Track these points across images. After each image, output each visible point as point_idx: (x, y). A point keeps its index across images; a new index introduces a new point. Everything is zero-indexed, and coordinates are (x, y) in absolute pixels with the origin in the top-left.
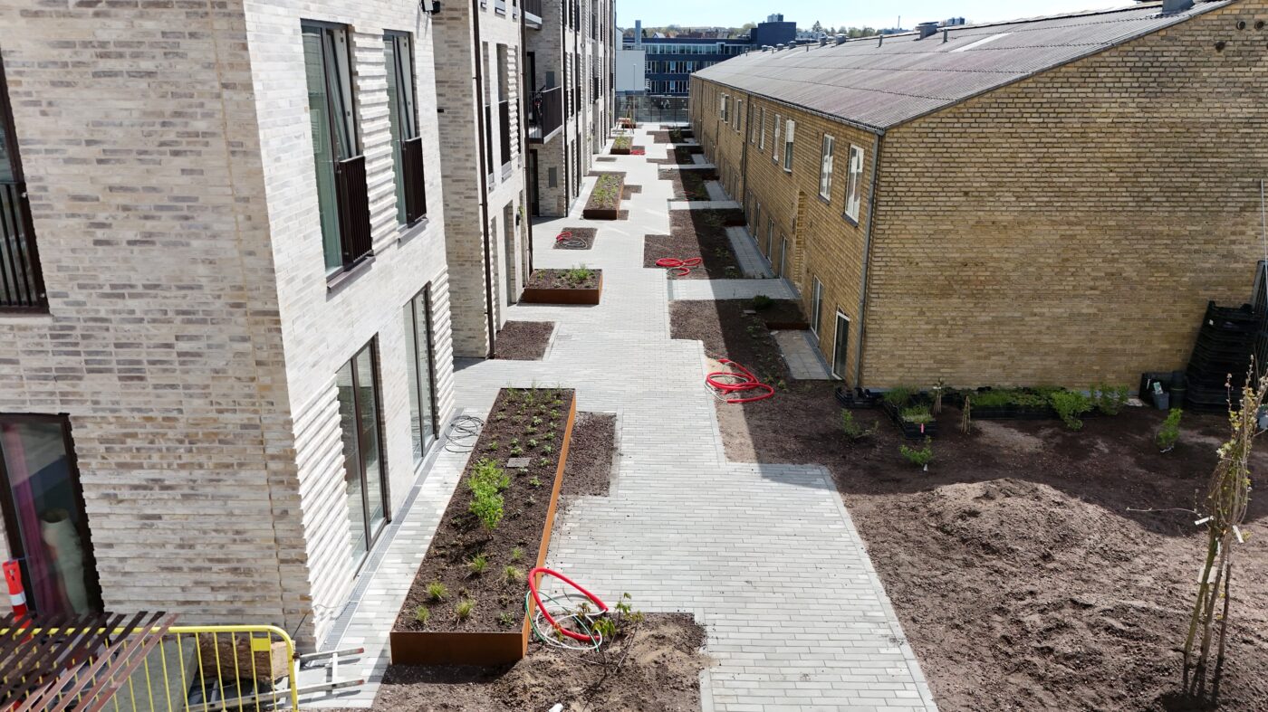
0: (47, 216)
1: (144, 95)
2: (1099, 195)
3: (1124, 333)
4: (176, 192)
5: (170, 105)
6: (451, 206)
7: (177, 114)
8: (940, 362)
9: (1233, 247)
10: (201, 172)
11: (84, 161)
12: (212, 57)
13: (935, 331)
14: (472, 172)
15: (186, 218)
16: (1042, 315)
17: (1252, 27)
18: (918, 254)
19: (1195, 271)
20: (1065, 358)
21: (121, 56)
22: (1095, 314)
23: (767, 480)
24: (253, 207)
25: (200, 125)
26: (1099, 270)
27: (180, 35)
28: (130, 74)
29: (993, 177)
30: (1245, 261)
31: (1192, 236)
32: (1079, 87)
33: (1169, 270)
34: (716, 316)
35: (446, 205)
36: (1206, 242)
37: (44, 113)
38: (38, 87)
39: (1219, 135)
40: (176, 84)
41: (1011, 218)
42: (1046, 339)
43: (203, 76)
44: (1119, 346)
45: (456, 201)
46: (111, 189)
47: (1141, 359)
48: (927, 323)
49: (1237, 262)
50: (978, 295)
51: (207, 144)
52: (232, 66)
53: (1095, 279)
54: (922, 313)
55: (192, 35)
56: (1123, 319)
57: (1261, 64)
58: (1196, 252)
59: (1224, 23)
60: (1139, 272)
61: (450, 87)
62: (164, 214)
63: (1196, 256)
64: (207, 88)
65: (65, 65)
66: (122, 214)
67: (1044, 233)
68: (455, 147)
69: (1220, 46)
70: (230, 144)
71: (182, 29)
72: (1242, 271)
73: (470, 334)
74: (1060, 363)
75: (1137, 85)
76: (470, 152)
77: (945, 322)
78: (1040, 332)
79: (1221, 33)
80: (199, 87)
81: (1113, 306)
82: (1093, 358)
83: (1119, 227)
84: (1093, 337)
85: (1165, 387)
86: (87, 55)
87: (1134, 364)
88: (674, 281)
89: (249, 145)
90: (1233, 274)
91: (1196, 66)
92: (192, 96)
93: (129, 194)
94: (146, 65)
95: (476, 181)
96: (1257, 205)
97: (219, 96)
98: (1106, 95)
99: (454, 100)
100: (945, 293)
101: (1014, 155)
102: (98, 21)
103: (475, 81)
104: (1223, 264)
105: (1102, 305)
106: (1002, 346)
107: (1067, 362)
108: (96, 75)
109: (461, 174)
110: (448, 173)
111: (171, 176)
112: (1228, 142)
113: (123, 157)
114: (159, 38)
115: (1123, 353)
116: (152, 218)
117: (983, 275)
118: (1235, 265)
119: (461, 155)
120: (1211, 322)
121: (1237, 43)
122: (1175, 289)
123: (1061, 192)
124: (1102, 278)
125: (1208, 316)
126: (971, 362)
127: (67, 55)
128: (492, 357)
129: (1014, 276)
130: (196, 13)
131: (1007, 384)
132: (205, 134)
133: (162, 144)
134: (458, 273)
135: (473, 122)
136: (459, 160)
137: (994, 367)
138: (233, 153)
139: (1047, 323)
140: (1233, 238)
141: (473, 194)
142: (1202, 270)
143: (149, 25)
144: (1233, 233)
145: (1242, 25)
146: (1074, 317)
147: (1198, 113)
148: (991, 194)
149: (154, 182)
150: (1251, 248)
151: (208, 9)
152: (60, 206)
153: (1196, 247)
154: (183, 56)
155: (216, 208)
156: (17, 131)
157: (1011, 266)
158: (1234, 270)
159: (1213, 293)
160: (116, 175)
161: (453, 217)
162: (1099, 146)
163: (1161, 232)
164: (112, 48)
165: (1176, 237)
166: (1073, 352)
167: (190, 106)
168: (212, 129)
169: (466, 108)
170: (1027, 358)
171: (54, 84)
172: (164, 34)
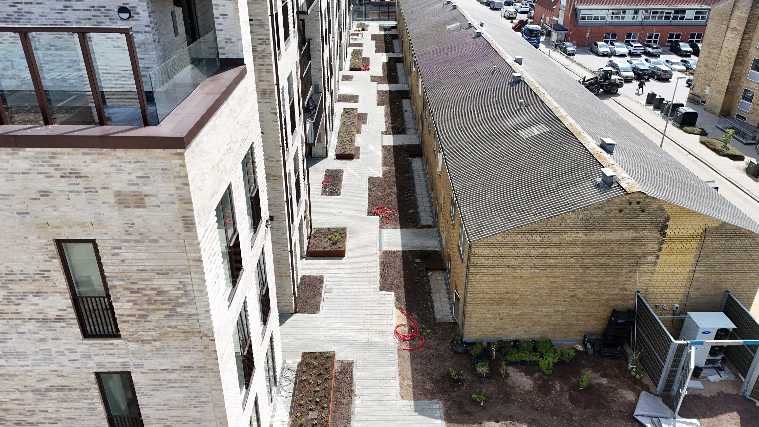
0: (149, 424)
1: (184, 392)
2: (568, 267)
3: (577, 318)
4: (195, 417)
5: (193, 395)
6: (276, 253)
7: (195, 397)
8: (497, 329)
9: (625, 286)
10: (204, 412)
11: (163, 410)
12: (208, 382)
13: (495, 317)
14: (286, 240)
15: (199, 423)
16: (542, 311)
17: (635, 204)
18: (487, 289)
19: (608, 295)
20: (551, 327)
21: (176, 383)
22: (565, 311)
23: (416, 414)
24: (222, 420)
25: (204, 400)
26: (567, 294)
27: (198, 377)
28: (179, 387)
29: (520, 260)
30: (630, 291)
31: (607, 282)
32: (558, 226)
33: (597, 294)
34: (401, 267)
35: (274, 253)
36: (614, 284)
37: (148, 398)
38: (146, 391)
39: (620, 244)
40: (196, 389)
41: (528, 275)
42: (543, 320)
43: (205, 387)
44: (575, 323)
45: (278, 252)
46: (172, 417)
47: (585, 327)
48: (491, 314)
49: (627, 291)
50: (514, 304)
51: (206, 404)
52: (215, 385)
53: (565, 298)
54: (489, 311)
55: (201, 377)
56: (577, 313)
57: (639, 217)
58: (609, 287)
59: (622, 202)
60: (584, 295)
61: (274, 207)
62: (191, 423)
63: (609, 289)
64: (206, 390)
65: (156, 385)
66: (176, 423)
67: (542, 280)
68: (277, 230)
69: (621, 211)
70: (214, 404)
71: (198, 376)
72: (629, 295)
73: (286, 304)
74: (550, 329)
75: (584, 226)
76: (285, 232)
77: (499, 314)
78: (541, 318)
79: (621, 206)
80: (204, 390)
81: (572, 308)
82: (564, 327)
83: (576, 279)
84: (564, 319)
85: (592, 345)
86: (164, 383)
87: (582, 329)
88: (382, 230)
89: (221, 404)
90: (625, 296)
91: (610, 219)
92: (201, 392)
93: (178, 418)
94: (184, 385)
95: (287, 243)
96: (636, 270)
97: (211, 392)
98: (570, 230)
99: (276, 212)
100: (499, 303)
101: (529, 252)
102: (168, 374)
103: (286, 203)
104: (621, 292)
105: (568, 307)
106: (524, 323)
107: (553, 329)
108: (167, 388)
109: (280, 241)
110: (275, 241)
111: (194, 413)
112: (623, 247)
113: (177, 408)
114: (190, 378)
115: (577, 325)
116: (187, 423)
117: (516, 297)
118: (626, 293)
119: (280, 233)
120: (613, 319)
121: (628, 210)
122: (599, 301)
123: (550, 266)
124: (568, 298)
125: (612, 315)
126: (511, 329)
127: (157, 383)
128: (296, 312)
129: (529, 297)
130: (203, 372)
131: (526, 337)
132: (205, 402)
133: (190, 405)
134: (280, 280)
135: (285, 220)
136: (279, 235)
137: (520, 331)
138: (216, 407)
139: (544, 314)
140: (625, 282)
141: (286, 249)
142: (612, 294)
143: (186, 375)
144: (625, 281)
145: (631, 203)
146: (555, 312)
147: (611, 236)
148: (519, 266)
149: (187, 414)
150: (633, 286)
151: (207, 370)
152: (153, 421)
153: (609, 286)
154: (198, 382)
155: (209, 421)
156: (139, 402)
157: (527, 293)
158: (626, 294)
159: (616, 303)
160: (173, 413)
161: (277, 258)
162: (567, 249)
163: (594, 280)
164: (173, 381)
165: (600, 282)
166: (555, 325)
167: (200, 395)
168: (208, 401)
169: (282, 215)
170: (535, 327)
171: (152, 390)
172: (191, 377)
